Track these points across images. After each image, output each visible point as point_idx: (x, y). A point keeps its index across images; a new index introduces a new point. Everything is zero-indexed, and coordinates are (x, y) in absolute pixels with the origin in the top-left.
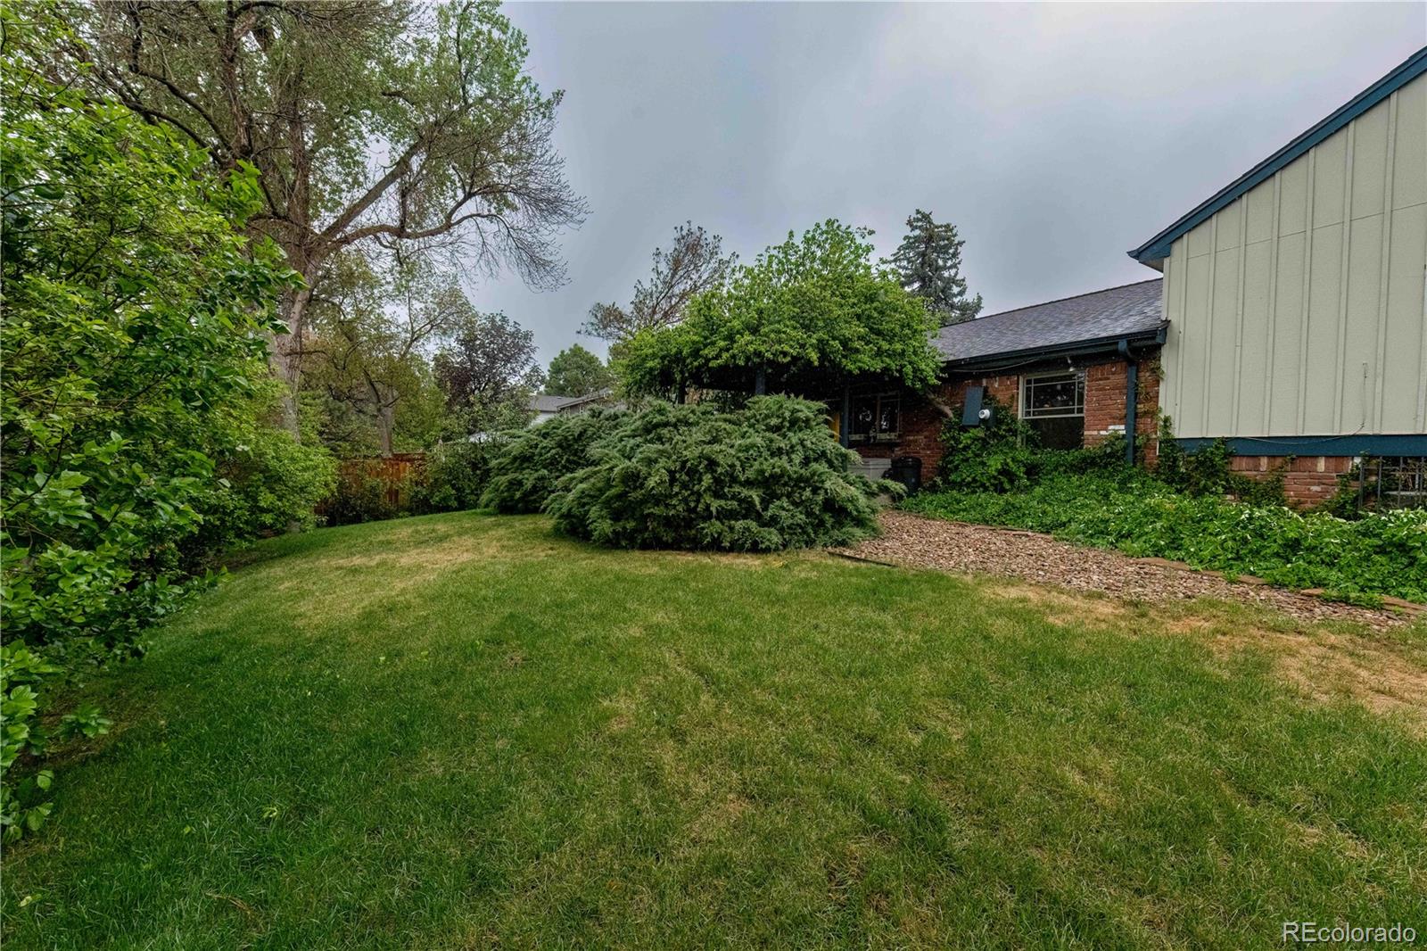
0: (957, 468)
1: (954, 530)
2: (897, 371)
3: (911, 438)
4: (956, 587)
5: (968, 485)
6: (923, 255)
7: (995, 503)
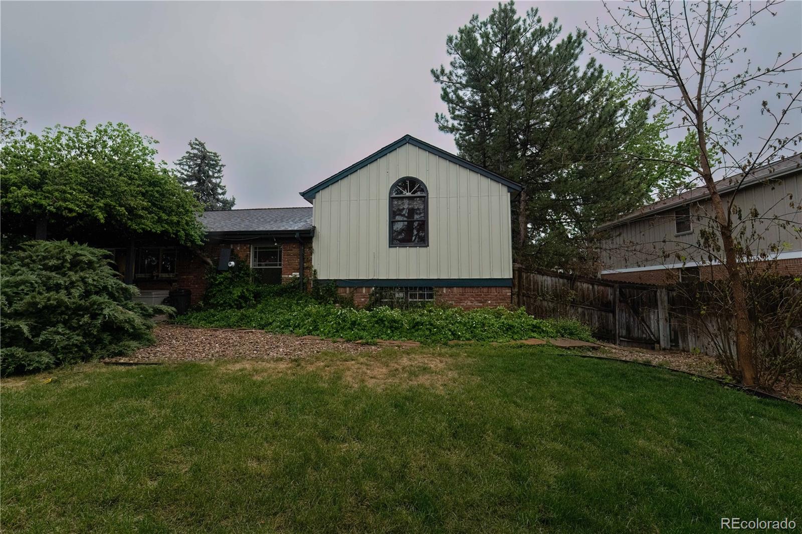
0: (214, 295)
1: (209, 333)
2: (174, 234)
3: (185, 277)
4: (201, 370)
5: (221, 305)
6: (199, 165)
7: (234, 315)
